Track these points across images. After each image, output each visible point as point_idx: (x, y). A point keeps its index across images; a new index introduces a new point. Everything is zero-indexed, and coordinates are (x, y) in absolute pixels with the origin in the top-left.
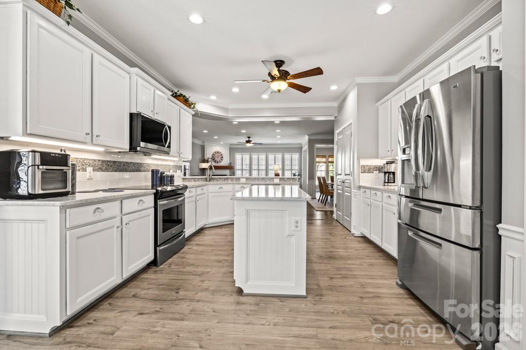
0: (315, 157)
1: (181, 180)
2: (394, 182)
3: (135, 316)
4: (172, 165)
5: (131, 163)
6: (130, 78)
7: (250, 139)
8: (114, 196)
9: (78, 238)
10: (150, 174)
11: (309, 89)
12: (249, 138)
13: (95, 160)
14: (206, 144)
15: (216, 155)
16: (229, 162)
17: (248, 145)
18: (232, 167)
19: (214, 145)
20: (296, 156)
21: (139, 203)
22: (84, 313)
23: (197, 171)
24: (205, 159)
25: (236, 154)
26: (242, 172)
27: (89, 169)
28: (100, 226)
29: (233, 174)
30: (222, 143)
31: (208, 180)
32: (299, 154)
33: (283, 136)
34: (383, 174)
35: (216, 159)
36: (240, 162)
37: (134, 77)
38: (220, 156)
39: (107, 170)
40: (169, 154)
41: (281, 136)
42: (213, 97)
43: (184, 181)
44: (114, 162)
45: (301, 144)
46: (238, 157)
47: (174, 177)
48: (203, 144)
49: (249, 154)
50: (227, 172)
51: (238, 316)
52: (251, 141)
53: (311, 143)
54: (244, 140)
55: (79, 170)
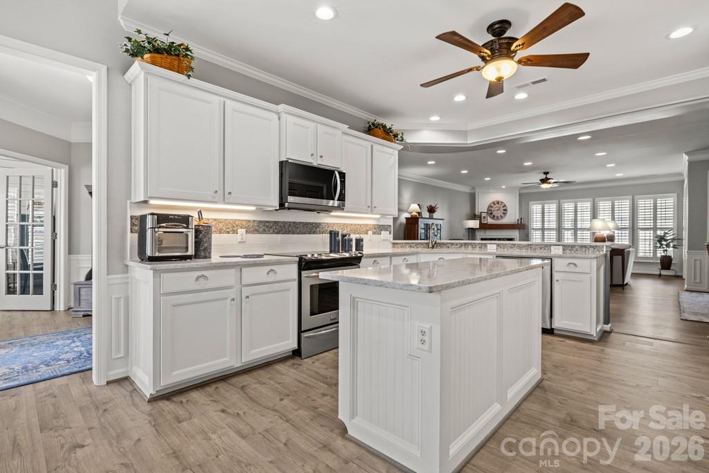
1: (391, 245)
3: (216, 411)
4: (370, 225)
5: (301, 223)
6: (279, 119)
7: (549, 176)
8: (225, 263)
9: (174, 306)
10: (328, 236)
11: (582, 58)
12: (546, 173)
13: (249, 221)
14: (477, 191)
15: (495, 207)
16: (518, 217)
17: (545, 186)
18: (524, 225)
19: (492, 191)
21: (268, 273)
22: (188, 390)
23: (463, 233)
24: (477, 213)
25: (531, 203)
26: (543, 234)
27: (241, 231)
28: (204, 296)
29: (526, 237)
30: (504, 187)
31: (430, 246)
32: (675, 195)
33: (620, 164)
35: (495, 213)
36: (539, 216)
37: (284, 116)
38: (502, 209)
39: (264, 232)
40: (343, 209)
41: (617, 165)
42: (435, 118)
43: (394, 247)
44: (275, 222)
46: (536, 208)
47: (362, 240)
48: (472, 191)
49: (557, 201)
50: (515, 234)
51: (303, 466)
52: (550, 179)
53: (697, 170)
54: (536, 178)
55: (228, 233)
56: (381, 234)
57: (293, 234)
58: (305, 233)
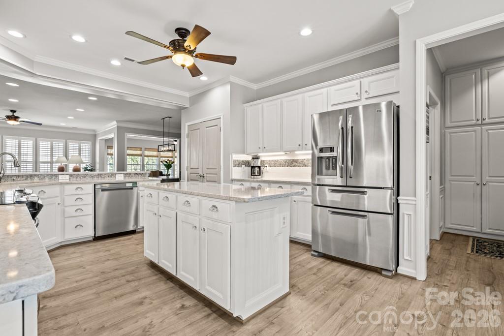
0: (126, 148)
2: (260, 175)
12: (14, 111)
17: (12, 123)
20: (86, 146)
32: (90, 143)
34: (250, 168)
45: (94, 131)
52: (18, 117)
53: (121, 131)
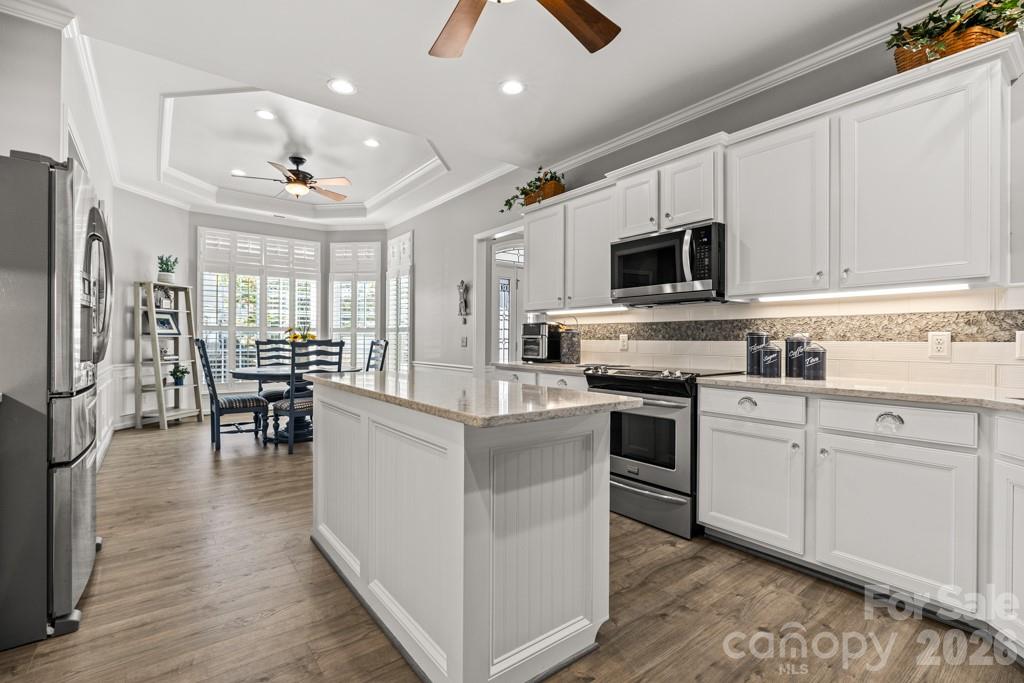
13: (632, 324)
27: (624, 337)
39: (651, 337)
55: (610, 339)
56: (1012, 339)
57: (694, 339)
58: (717, 339)
